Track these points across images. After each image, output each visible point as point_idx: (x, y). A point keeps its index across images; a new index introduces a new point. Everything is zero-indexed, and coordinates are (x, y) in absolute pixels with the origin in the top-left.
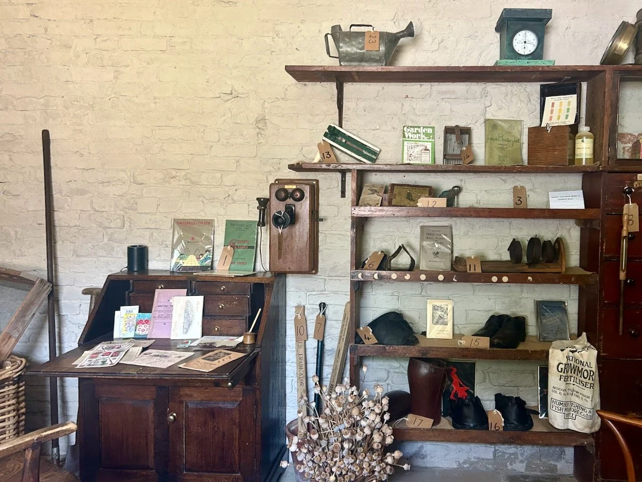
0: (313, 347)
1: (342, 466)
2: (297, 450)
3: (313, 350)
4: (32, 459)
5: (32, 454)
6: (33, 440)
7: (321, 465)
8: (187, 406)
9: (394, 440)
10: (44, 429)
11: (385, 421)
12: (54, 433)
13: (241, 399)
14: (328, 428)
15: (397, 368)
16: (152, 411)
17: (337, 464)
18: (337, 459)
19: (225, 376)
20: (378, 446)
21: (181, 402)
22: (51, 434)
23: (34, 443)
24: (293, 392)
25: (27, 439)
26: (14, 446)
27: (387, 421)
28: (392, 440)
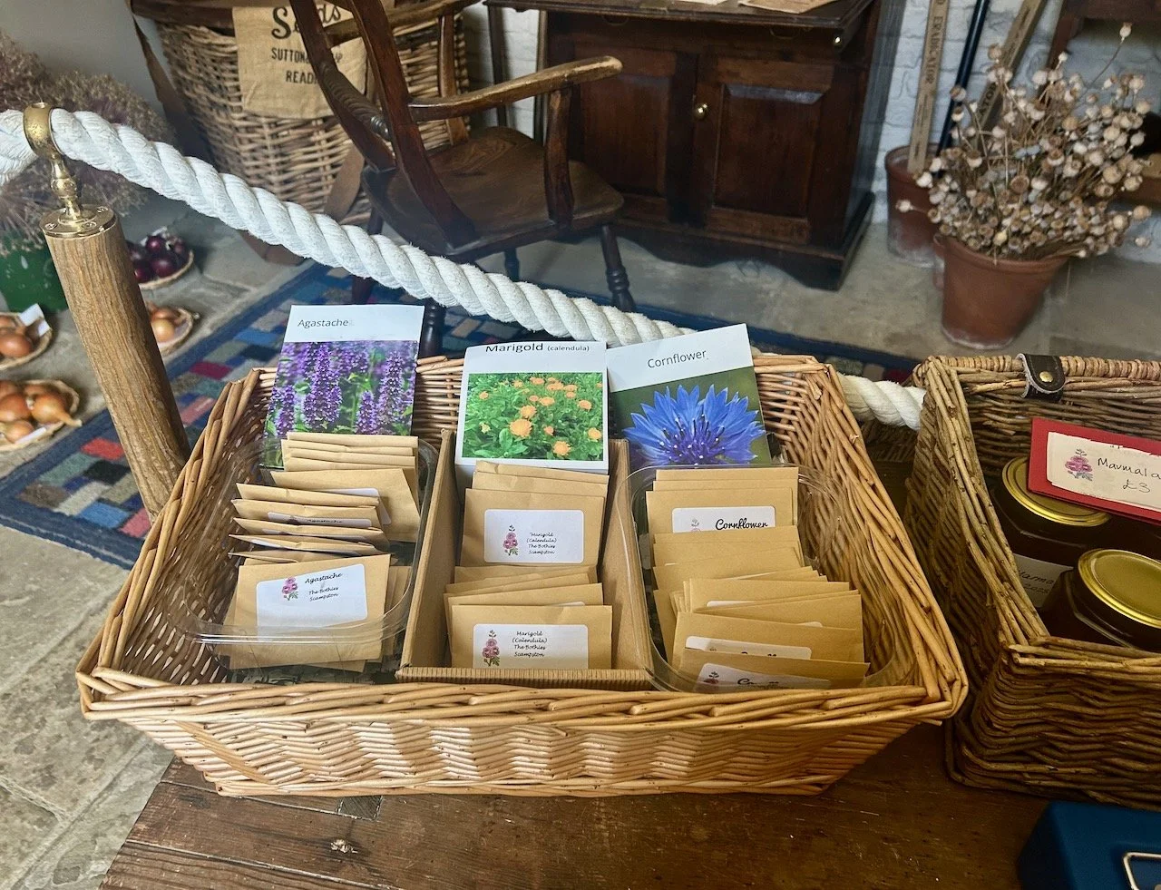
0: (963, 5)
1: (1025, 218)
2: (931, 186)
3: (962, 12)
4: (561, 110)
5: (561, 100)
6: (563, 77)
7: (980, 212)
8: (727, 94)
9: (1141, 185)
10: (577, 62)
11: (1132, 147)
12: (590, 71)
13: (828, 87)
14: (1000, 152)
15: (1146, 61)
16: (667, 99)
17: (1016, 214)
18: (1016, 206)
19: (832, 23)
20: (1106, 191)
21: (718, 85)
22: (587, 72)
23: (564, 83)
24: (902, 97)
25: (555, 74)
26: (538, 83)
27: (1135, 148)
28: (1138, 184)
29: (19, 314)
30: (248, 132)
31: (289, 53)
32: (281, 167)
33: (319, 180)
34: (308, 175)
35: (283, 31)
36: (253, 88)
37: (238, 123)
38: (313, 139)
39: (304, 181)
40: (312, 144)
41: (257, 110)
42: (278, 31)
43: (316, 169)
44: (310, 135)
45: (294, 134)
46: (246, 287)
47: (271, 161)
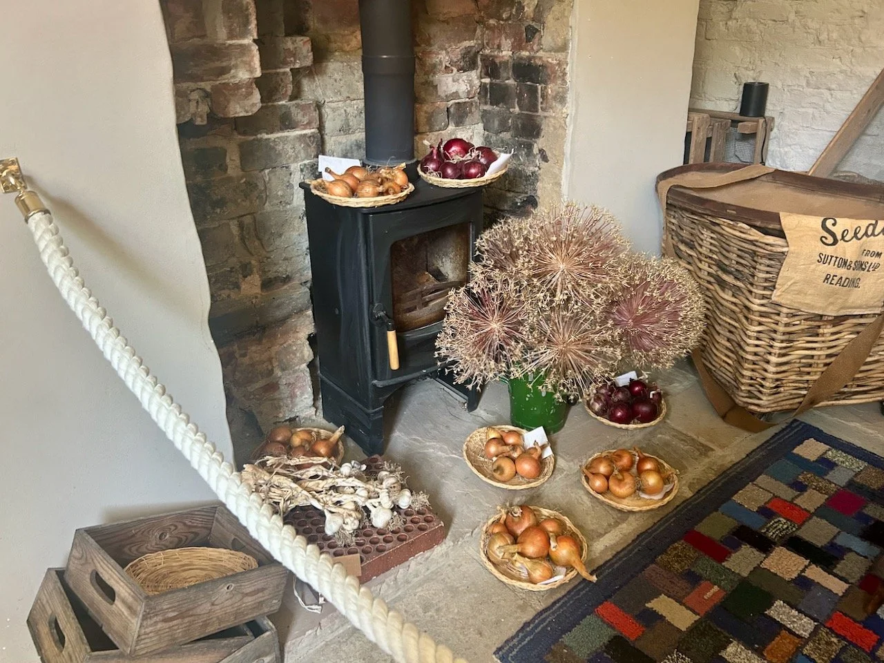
29: (524, 432)
30: (761, 316)
31: (834, 259)
32: (783, 351)
33: (810, 365)
34: (803, 361)
35: (830, 240)
36: (789, 283)
37: (755, 307)
38: (821, 331)
39: (798, 365)
40: (817, 335)
41: (782, 301)
42: (826, 238)
43: (812, 357)
44: (819, 327)
45: (805, 325)
46: (711, 446)
47: (777, 344)
